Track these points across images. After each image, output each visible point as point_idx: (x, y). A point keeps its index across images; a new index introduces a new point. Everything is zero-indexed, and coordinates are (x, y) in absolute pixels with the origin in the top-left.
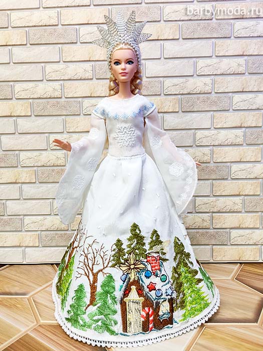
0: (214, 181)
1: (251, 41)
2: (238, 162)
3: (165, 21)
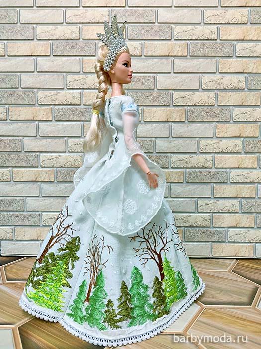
0: (215, 185)
1: (250, 61)
2: (236, 168)
3: (175, 40)
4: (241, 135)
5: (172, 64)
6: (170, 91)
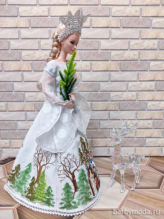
0: (138, 111)
1: (161, 31)
2: (151, 100)
3: (112, 16)
4: (155, 79)
5: (110, 33)
6: (109, 51)
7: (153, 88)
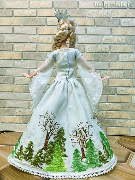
1: (129, 29)
2: (120, 86)
3: (88, 17)
4: (123, 69)
5: (86, 30)
7: (122, 76)
